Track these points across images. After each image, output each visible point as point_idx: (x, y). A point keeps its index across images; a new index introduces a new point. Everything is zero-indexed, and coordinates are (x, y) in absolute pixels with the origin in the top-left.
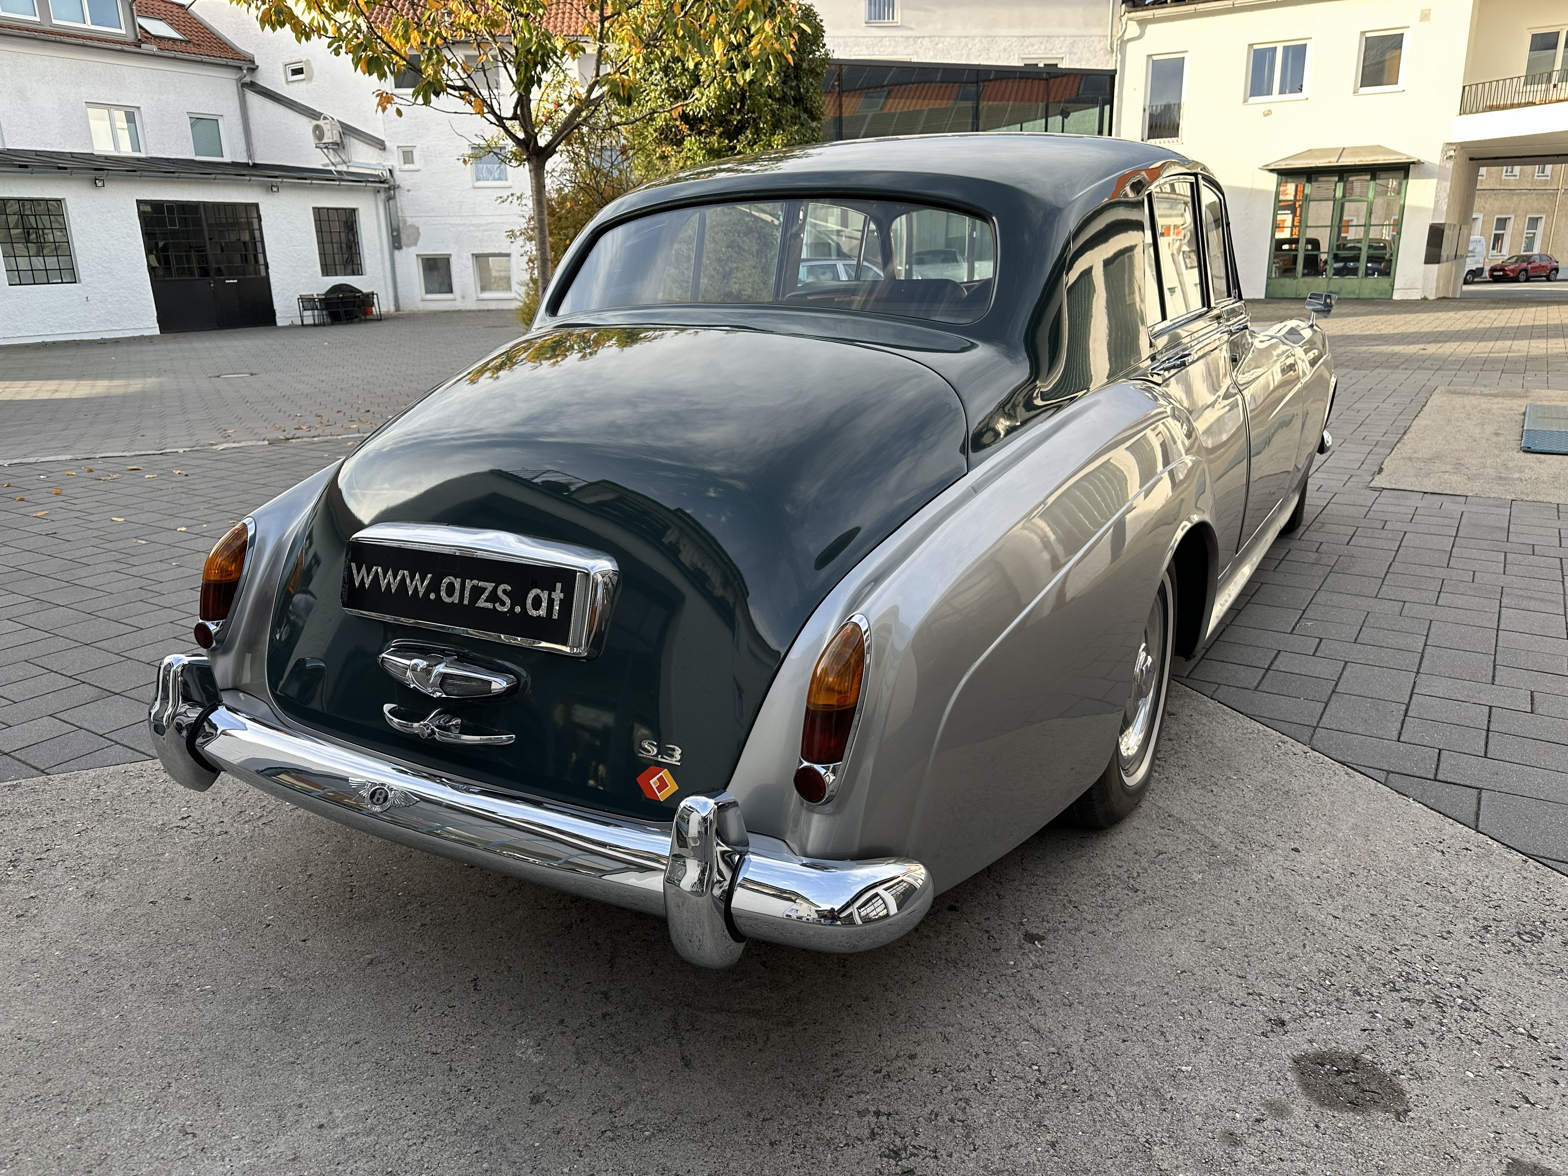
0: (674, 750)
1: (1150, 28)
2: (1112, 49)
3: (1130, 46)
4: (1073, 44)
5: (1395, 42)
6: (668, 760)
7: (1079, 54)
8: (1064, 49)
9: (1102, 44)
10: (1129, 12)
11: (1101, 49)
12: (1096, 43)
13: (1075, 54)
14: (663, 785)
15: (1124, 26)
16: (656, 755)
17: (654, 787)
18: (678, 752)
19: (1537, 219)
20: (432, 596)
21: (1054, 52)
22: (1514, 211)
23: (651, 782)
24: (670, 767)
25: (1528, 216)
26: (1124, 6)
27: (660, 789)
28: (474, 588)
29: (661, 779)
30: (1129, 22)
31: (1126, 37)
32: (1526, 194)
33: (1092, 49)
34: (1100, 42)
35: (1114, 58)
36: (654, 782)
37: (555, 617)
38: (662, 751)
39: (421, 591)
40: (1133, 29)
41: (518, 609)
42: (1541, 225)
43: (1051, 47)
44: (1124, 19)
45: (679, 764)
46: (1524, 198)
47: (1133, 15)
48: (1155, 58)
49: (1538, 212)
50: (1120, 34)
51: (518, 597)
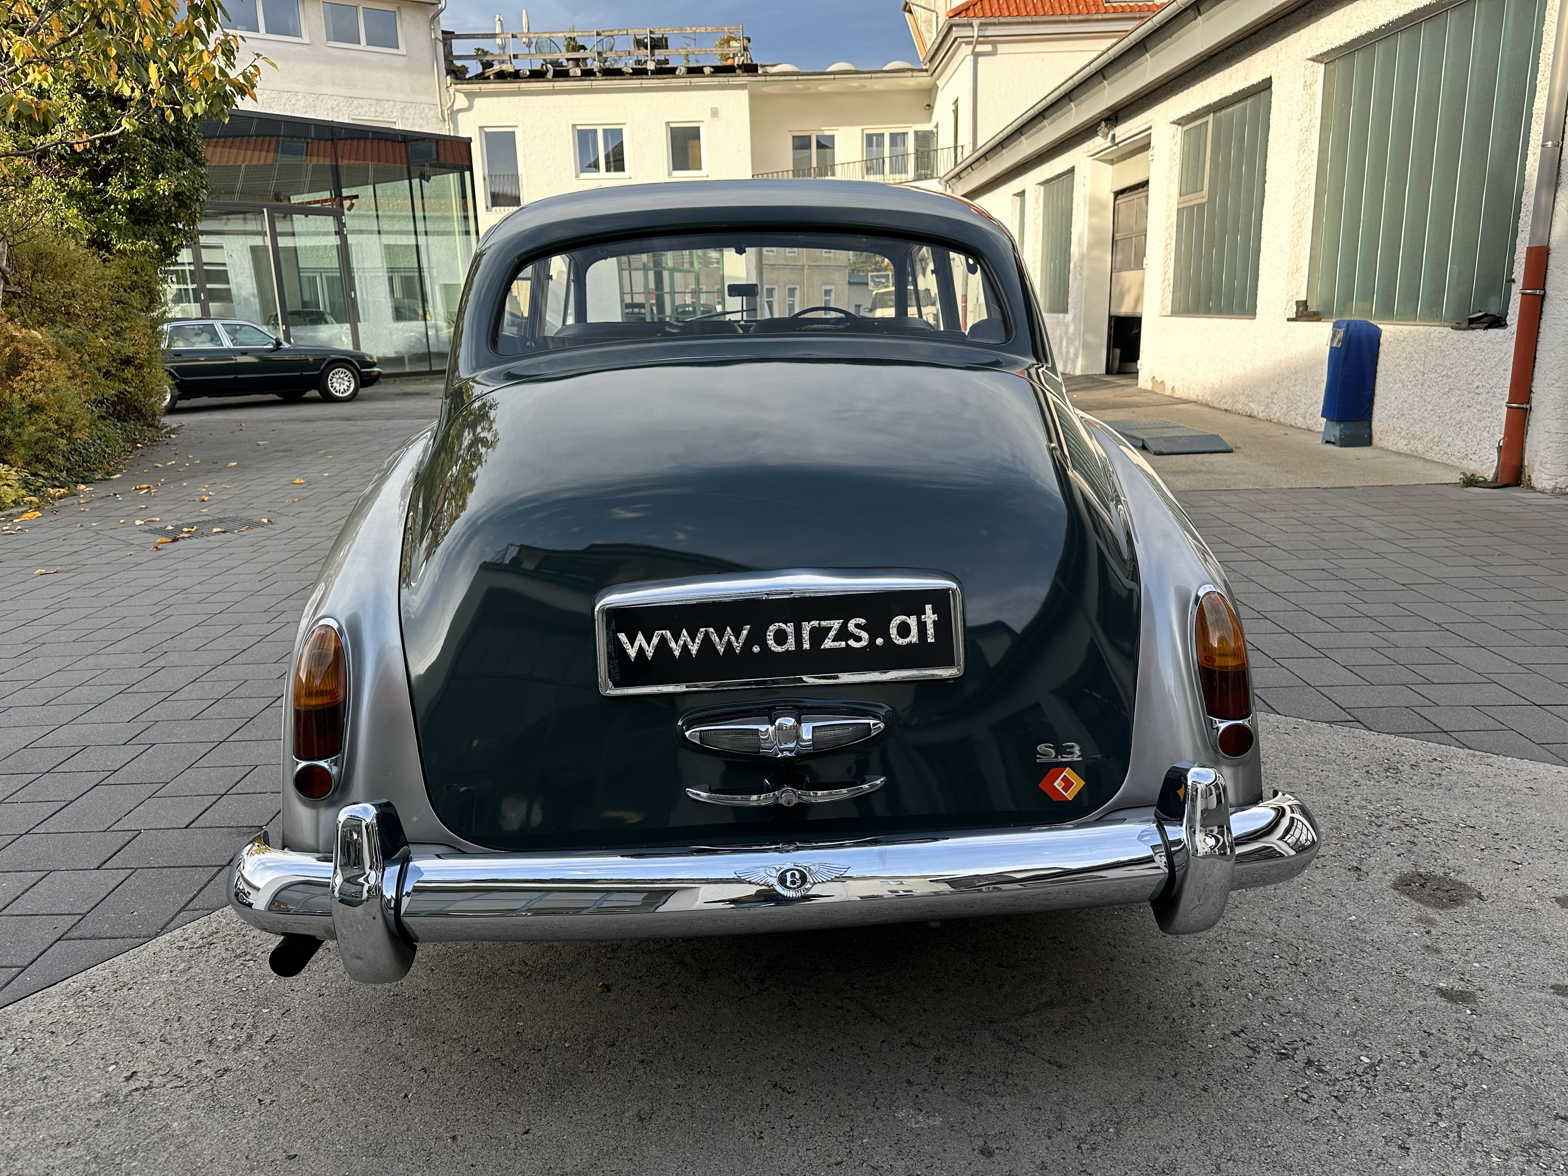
0: (1072, 747)
1: (478, 101)
2: (444, 118)
3: (460, 116)
4: (403, 109)
5: (693, 134)
6: (1067, 759)
7: (411, 120)
8: (395, 114)
9: (433, 112)
10: (456, 84)
11: (433, 117)
12: (426, 111)
13: (408, 119)
14: (1068, 784)
15: (453, 97)
16: (1056, 757)
17: (1060, 789)
18: (1077, 749)
19: (794, 289)
20: (756, 649)
21: (385, 115)
22: (777, 283)
23: (1056, 784)
24: (1072, 765)
25: (788, 287)
26: (449, 77)
27: (1066, 789)
28: (813, 630)
29: (1065, 779)
30: (457, 94)
31: (456, 108)
32: (783, 269)
33: (423, 115)
34: (430, 110)
35: (447, 127)
36: (1058, 784)
37: (931, 640)
38: (1060, 751)
39: (737, 646)
40: (461, 102)
41: (879, 641)
42: (797, 293)
43: (381, 111)
44: (451, 90)
45: (1080, 759)
46: (782, 272)
47: (459, 87)
48: (487, 130)
49: (793, 283)
50: (449, 104)
51: (878, 627)
